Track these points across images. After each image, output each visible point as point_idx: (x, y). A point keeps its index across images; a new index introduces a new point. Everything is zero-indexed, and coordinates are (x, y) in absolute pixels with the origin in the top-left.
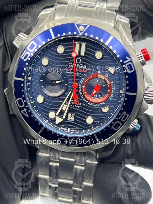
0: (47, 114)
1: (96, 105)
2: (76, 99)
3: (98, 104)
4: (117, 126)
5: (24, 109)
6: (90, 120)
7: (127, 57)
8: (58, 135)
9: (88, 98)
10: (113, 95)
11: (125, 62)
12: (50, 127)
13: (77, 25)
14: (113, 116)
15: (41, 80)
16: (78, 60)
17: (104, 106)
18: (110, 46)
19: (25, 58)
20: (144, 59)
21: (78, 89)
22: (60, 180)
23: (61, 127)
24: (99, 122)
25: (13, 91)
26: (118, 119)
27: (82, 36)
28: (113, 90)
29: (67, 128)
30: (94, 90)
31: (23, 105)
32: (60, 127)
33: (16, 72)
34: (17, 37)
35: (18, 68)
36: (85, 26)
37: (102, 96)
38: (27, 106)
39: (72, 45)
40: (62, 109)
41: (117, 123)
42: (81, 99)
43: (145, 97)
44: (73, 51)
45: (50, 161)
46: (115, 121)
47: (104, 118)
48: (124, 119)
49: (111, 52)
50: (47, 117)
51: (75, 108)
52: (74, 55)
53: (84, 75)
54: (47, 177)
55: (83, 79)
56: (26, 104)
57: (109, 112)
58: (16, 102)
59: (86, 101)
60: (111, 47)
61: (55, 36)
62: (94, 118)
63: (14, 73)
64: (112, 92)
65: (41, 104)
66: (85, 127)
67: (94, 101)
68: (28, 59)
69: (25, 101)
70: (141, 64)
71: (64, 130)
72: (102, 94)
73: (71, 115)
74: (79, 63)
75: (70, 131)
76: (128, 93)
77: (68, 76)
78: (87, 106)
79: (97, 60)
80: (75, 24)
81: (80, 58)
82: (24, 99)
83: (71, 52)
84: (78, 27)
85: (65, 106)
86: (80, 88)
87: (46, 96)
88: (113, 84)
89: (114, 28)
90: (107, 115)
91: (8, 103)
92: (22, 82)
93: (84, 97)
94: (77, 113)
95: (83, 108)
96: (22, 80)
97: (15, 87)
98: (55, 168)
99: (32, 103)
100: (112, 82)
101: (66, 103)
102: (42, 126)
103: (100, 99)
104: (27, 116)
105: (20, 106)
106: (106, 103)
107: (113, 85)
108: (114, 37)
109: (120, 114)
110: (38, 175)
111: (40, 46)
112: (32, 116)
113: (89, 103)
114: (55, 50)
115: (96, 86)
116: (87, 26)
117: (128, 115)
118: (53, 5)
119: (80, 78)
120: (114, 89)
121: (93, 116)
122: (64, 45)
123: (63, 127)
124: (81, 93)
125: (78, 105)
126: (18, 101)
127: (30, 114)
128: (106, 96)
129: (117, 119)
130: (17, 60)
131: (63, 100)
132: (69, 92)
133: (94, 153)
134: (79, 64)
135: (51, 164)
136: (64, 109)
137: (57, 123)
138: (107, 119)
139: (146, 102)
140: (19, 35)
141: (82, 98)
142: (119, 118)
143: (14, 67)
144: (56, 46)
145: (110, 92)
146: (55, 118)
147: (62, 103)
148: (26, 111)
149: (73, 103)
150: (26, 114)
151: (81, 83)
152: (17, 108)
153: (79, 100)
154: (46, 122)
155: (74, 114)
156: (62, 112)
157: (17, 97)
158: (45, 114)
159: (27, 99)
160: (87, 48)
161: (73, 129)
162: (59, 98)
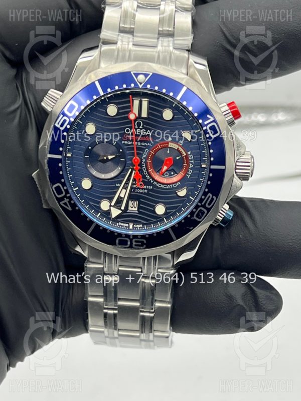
0: (98, 205)
1: (168, 187)
2: (139, 179)
3: (171, 185)
4: (201, 215)
5: (65, 199)
6: (160, 210)
7: (208, 116)
8: (116, 234)
9: (157, 177)
10: (191, 171)
11: (206, 123)
12: (103, 224)
13: (134, 74)
14: (194, 201)
15: (86, 156)
16: (139, 124)
17: (180, 187)
18: (183, 101)
19: (62, 125)
20: (232, 116)
21: (140, 165)
22: (120, 303)
24: (174, 210)
25: (47, 174)
27: (142, 88)
28: (192, 163)
29: (128, 224)
30: (165, 165)
31: (62, 193)
32: (118, 222)
36: (146, 75)
37: (176, 173)
38: (68, 195)
39: (129, 102)
40: (119, 195)
41: (201, 210)
42: (146, 180)
43: (237, 171)
44: (130, 111)
45: (105, 274)
46: (197, 207)
47: (181, 204)
48: (209, 204)
49: (185, 108)
50: (98, 209)
51: (138, 194)
52: (132, 117)
54: (101, 300)
55: (147, 151)
56: (67, 192)
57: (187, 195)
58: (51, 190)
59: (153, 182)
60: (185, 103)
61: (104, 92)
62: (167, 206)
63: (47, 147)
64: (190, 167)
65: (88, 191)
66: (155, 220)
67: (165, 181)
68: (66, 127)
69: (65, 188)
70: (229, 124)
71: (123, 226)
72: (176, 171)
73: (133, 204)
74: (140, 127)
75: (133, 228)
76: (213, 167)
77: (126, 147)
78: (155, 189)
79: (165, 121)
80: (132, 73)
81: (141, 121)
82: (64, 184)
83: (128, 112)
84: (137, 77)
85: (124, 191)
86: (143, 164)
87: (94, 179)
88: (190, 155)
89: (187, 75)
90: (184, 200)
91: (40, 192)
92: (59, 161)
93: (151, 177)
94: (141, 200)
95: (150, 192)
96: (60, 157)
97: (49, 168)
99: (74, 190)
100: (189, 153)
101: (125, 188)
102: (92, 222)
103: (174, 178)
104: (70, 209)
105: (59, 195)
107: (191, 157)
108: (188, 88)
109: (203, 197)
110: (87, 299)
111: (82, 108)
112: (77, 208)
113: (158, 185)
114: (104, 111)
115: (167, 160)
116: (149, 75)
117: (214, 197)
118: (97, 45)
119: (143, 150)
120: (193, 162)
121: (165, 204)
122: (117, 104)
123: (122, 223)
124: (145, 171)
125: (142, 189)
126: (55, 188)
127: (74, 206)
128: (182, 174)
129: (199, 204)
131: (121, 182)
132: (128, 170)
133: (169, 256)
136: (122, 195)
137: (113, 217)
138: (185, 206)
139: (239, 178)
140: (49, 92)
142: (203, 204)
143: (47, 140)
144: (105, 106)
145: (187, 168)
146: (110, 210)
147: (118, 187)
148: (68, 201)
149: (134, 186)
150: (68, 206)
151: (145, 156)
152: (55, 198)
153: (143, 181)
154: (98, 217)
155: (137, 202)
156: (120, 199)
157: (53, 183)
158: (95, 206)
159: (67, 184)
160: (150, 106)
161: (137, 224)
162: (114, 180)
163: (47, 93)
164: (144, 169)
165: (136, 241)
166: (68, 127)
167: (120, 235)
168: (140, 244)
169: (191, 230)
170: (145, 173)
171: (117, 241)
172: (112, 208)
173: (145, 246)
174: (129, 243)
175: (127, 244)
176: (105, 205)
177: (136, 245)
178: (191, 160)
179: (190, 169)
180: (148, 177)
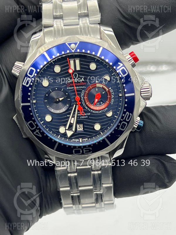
0: (58, 130)
1: (100, 112)
2: (81, 110)
3: (102, 111)
4: (124, 126)
5: (37, 130)
6: (97, 127)
7: (119, 63)
8: (72, 147)
9: (92, 107)
10: (113, 99)
12: (63, 142)
13: (68, 44)
14: (118, 118)
15: (45, 101)
16: (76, 75)
17: (108, 111)
18: (102, 57)
20: (133, 61)
21: (81, 101)
22: (80, 188)
24: (106, 126)
25: (23, 116)
27: (74, 52)
28: (113, 95)
29: (79, 139)
30: (96, 98)
31: (34, 127)
32: (72, 139)
33: (21, 99)
34: (14, 67)
35: (22, 94)
36: (76, 44)
37: (104, 103)
38: (38, 128)
39: (67, 62)
40: (70, 122)
41: (123, 124)
42: (85, 110)
43: (142, 95)
44: (69, 68)
45: (68, 173)
46: (120, 122)
47: (110, 122)
48: (128, 119)
49: (103, 61)
50: (58, 133)
51: (82, 119)
52: (71, 71)
53: (84, 87)
54: (68, 189)
55: (83, 91)
56: (37, 125)
57: (113, 115)
58: (27, 126)
59: (90, 110)
60: (103, 58)
61: (51, 58)
62: (101, 124)
63: (20, 99)
64: (112, 97)
65: (50, 123)
66: (95, 134)
67: (98, 108)
69: (35, 123)
70: (132, 66)
71: (76, 141)
72: (104, 101)
73: (79, 126)
75: (82, 141)
76: (127, 95)
77: (69, 91)
78: (92, 114)
79: (92, 71)
80: (66, 43)
81: (77, 73)
82: (34, 121)
84: (70, 46)
85: (73, 119)
86: (82, 100)
87: (52, 114)
89: (101, 39)
90: (111, 119)
92: (29, 106)
93: (88, 107)
94: (84, 123)
95: (89, 117)
96: (29, 104)
97: (23, 112)
98: (74, 178)
99: (41, 123)
100: (110, 88)
101: (73, 117)
102: (56, 142)
103: (103, 106)
104: (41, 136)
105: (32, 128)
106: (109, 108)
107: (112, 91)
108: (103, 48)
109: (123, 115)
110: (59, 189)
111: (38, 70)
112: (45, 135)
113: (94, 112)
114: (52, 70)
115: (97, 95)
116: (77, 43)
117: (131, 114)
119: (81, 91)
120: (113, 93)
121: (100, 123)
122: (59, 65)
123: (74, 139)
124: (84, 104)
125: (84, 116)
126: (29, 124)
127: (43, 133)
128: (107, 102)
129: (122, 120)
130: (20, 87)
131: (70, 114)
132: (73, 105)
133: (107, 155)
135: (69, 175)
136: (72, 122)
137: (69, 136)
138: (112, 122)
139: (144, 99)
142: (124, 119)
143: (19, 95)
144: (53, 67)
145: (110, 98)
146: (66, 132)
147: (69, 117)
148: (39, 131)
149: (79, 115)
150: (39, 134)
151: (82, 95)
152: (30, 130)
153: (84, 111)
154: (59, 138)
155: (82, 125)
156: (71, 125)
157: (27, 121)
158: (56, 131)
159: (36, 120)
160: (81, 62)
161: (84, 139)
162: (65, 113)
163: (14, 64)
164: (83, 103)
165: (85, 150)
166: (31, 84)
167: (75, 147)
168: (88, 151)
169: (119, 137)
170: (85, 105)
171: (74, 152)
172: (67, 131)
173: (91, 152)
174: (81, 151)
175: (80, 152)
176: (62, 130)
177: (86, 152)
178: (112, 93)
180: (87, 108)
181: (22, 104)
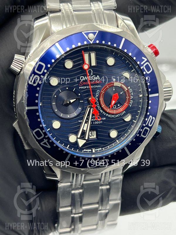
0: (67, 139)
1: (117, 116)
2: (97, 114)
3: (119, 114)
5: (44, 140)
6: (113, 134)
7: (143, 58)
9: (108, 111)
10: (132, 101)
12: (72, 152)
13: (85, 33)
14: (136, 123)
15: (53, 104)
16: (90, 72)
17: (126, 115)
18: (124, 49)
19: (34, 83)
20: (154, 55)
22: (84, 208)
23: (84, 150)
24: (123, 133)
25: (28, 123)
26: (146, 125)
27: (93, 44)
28: (132, 95)
29: (91, 149)
30: (113, 100)
31: (42, 135)
34: (14, 61)
35: (28, 95)
36: (94, 33)
37: (122, 105)
38: (46, 137)
40: (83, 129)
41: (145, 129)
42: (101, 114)
44: (83, 63)
45: (73, 189)
47: (128, 127)
48: (151, 124)
50: (67, 142)
51: (97, 125)
52: (86, 67)
53: (99, 86)
55: (98, 91)
56: (45, 134)
57: (131, 120)
58: (32, 134)
59: (106, 114)
60: (126, 51)
62: (118, 131)
63: (25, 102)
64: (131, 98)
65: (58, 130)
66: (110, 143)
67: (115, 112)
68: (38, 83)
69: (44, 131)
71: (87, 152)
72: (121, 103)
73: (91, 133)
74: (91, 74)
75: (95, 151)
77: (82, 91)
78: (108, 119)
79: (109, 67)
80: (83, 33)
81: (92, 69)
82: (42, 129)
84: (87, 36)
85: (86, 125)
86: (97, 102)
87: (62, 120)
88: (130, 89)
90: (129, 124)
92: (36, 111)
93: (104, 111)
94: (98, 129)
95: (104, 123)
96: (36, 108)
97: (28, 118)
98: (79, 196)
99: (47, 130)
100: (129, 88)
101: (86, 122)
102: (67, 153)
103: (121, 108)
104: (49, 147)
105: (39, 137)
106: (128, 110)
107: (131, 91)
108: (125, 39)
109: (146, 119)
110: (58, 210)
111: (49, 66)
112: (55, 145)
113: (109, 116)
114: (63, 66)
115: (114, 96)
116: (96, 32)
117: (154, 118)
119: (95, 91)
120: (132, 94)
121: (116, 129)
122: (72, 59)
123: (86, 149)
125: (98, 121)
126: (35, 132)
127: (52, 144)
128: (126, 104)
129: (144, 125)
130: (24, 87)
131: (82, 119)
134: (91, 76)
135: (73, 192)
136: (85, 129)
137: (80, 146)
140: (15, 57)
141: (101, 112)
143: (23, 96)
144: (63, 62)
145: (129, 99)
146: (77, 141)
147: (81, 123)
148: (47, 141)
149: (92, 120)
150: (47, 145)
151: (97, 96)
152: (35, 140)
154: (67, 148)
155: (96, 132)
156: (84, 132)
157: (33, 129)
158: (64, 140)
160: (97, 56)
161: (97, 148)
162: (76, 118)
164: (98, 106)
166: (40, 82)
168: (104, 163)
169: (140, 145)
170: (99, 108)
173: (108, 164)
176: (72, 138)
177: (101, 165)
178: (131, 93)
179: (131, 100)
180: (101, 111)
181: (27, 108)
